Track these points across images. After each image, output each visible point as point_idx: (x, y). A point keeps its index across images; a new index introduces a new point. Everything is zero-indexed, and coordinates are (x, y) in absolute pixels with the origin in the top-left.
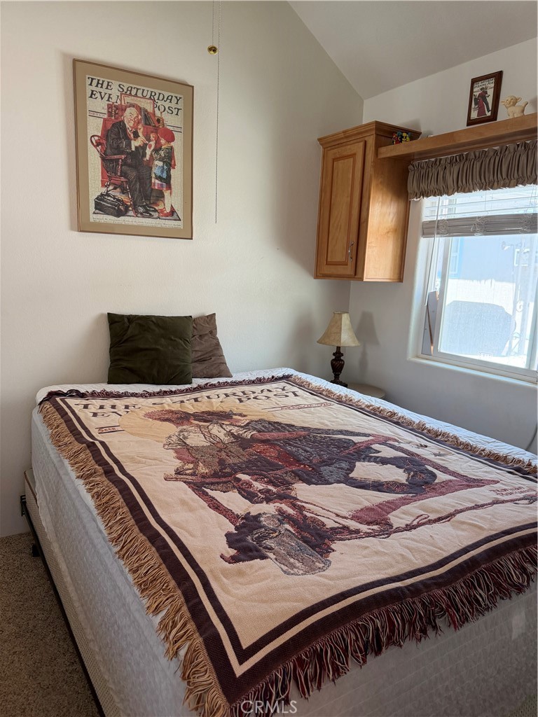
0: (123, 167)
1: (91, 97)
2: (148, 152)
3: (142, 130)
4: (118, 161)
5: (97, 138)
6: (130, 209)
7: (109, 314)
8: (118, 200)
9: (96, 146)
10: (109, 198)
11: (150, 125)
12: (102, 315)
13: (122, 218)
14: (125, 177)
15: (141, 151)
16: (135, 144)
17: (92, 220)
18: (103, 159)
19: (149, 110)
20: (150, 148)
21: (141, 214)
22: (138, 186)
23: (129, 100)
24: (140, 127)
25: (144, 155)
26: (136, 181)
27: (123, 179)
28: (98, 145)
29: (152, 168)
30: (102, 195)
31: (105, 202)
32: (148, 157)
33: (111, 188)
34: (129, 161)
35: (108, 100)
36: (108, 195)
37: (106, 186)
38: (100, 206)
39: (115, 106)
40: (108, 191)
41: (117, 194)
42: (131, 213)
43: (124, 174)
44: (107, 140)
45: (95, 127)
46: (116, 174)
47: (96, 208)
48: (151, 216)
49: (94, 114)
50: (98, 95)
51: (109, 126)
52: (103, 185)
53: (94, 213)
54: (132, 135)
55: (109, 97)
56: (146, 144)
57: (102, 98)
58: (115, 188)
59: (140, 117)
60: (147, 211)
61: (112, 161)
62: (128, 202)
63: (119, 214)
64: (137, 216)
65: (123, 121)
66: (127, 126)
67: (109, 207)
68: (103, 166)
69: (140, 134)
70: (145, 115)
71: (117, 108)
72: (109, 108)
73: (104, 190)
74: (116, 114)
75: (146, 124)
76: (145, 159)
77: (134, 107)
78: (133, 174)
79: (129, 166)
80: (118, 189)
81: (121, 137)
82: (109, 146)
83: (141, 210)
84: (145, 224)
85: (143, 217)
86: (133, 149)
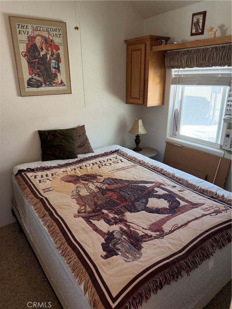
0: (38, 65)
1: (19, 34)
2: (48, 56)
3: (44, 46)
4: (35, 63)
5: (24, 53)
6: (43, 83)
7: (39, 131)
8: (37, 80)
9: (24, 57)
10: (33, 80)
11: (48, 44)
12: (36, 131)
13: (40, 88)
14: (39, 70)
15: (45, 57)
16: (42, 53)
17: (26, 91)
18: (28, 62)
19: (46, 37)
20: (49, 54)
21: (48, 85)
22: (45, 73)
23: (37, 33)
24: (43, 45)
25: (47, 58)
26: (44, 71)
27: (38, 70)
28: (25, 56)
29: (50, 64)
30: (30, 79)
31: (31, 82)
32: (48, 59)
33: (33, 75)
34: (40, 62)
35: (27, 34)
36: (32, 79)
37: (31, 75)
38: (30, 84)
39: (31, 37)
40: (32, 77)
41: (36, 77)
42: (44, 85)
43: (38, 68)
44: (29, 53)
45: (23, 48)
46: (35, 68)
47: (28, 85)
48: (52, 86)
49: (22, 42)
50: (22, 32)
51: (29, 46)
52: (30, 74)
53: (27, 88)
54: (40, 50)
55: (28, 33)
56: (47, 53)
57: (25, 34)
58: (35, 75)
59: (43, 40)
60: (51, 84)
61: (32, 63)
62: (42, 81)
63: (38, 86)
64: (46, 86)
65: (35, 43)
66: (38, 45)
67: (34, 84)
68: (28, 65)
69: (44, 49)
70: (45, 39)
71: (32, 37)
72: (28, 38)
73: (30, 77)
74: (32, 40)
75: (46, 43)
76: (47, 60)
77: (40, 36)
78: (42, 68)
79: (40, 64)
80: (37, 76)
81: (35, 51)
82: (30, 56)
83: (48, 83)
84: (50, 90)
85: (49, 86)
86: (41, 56)
